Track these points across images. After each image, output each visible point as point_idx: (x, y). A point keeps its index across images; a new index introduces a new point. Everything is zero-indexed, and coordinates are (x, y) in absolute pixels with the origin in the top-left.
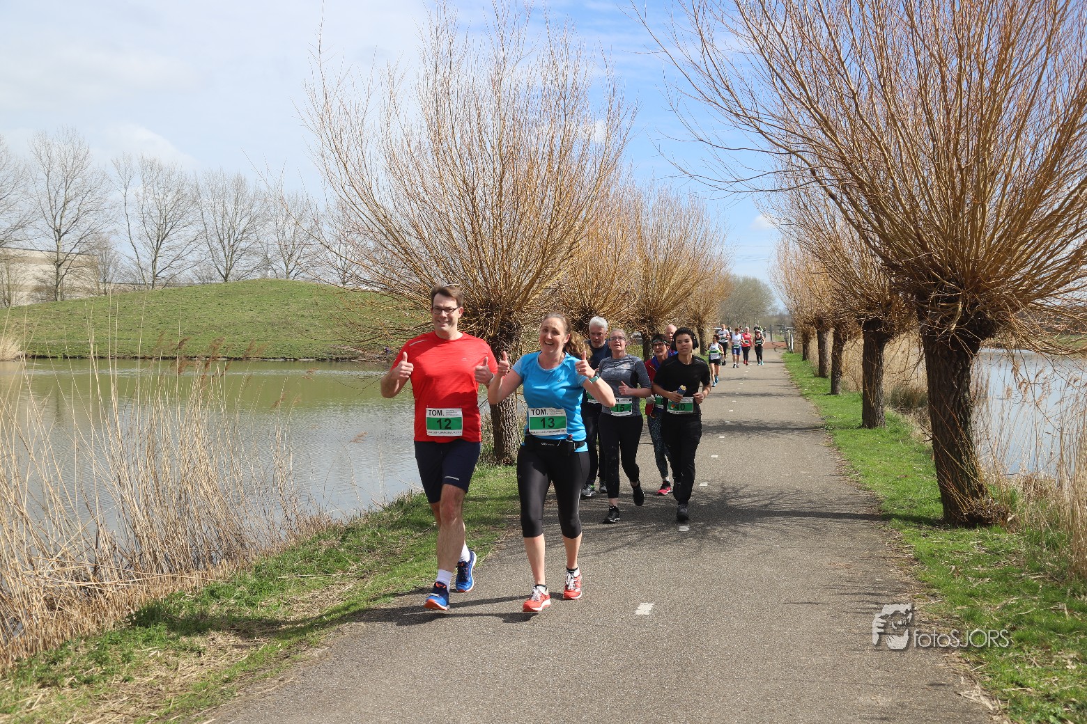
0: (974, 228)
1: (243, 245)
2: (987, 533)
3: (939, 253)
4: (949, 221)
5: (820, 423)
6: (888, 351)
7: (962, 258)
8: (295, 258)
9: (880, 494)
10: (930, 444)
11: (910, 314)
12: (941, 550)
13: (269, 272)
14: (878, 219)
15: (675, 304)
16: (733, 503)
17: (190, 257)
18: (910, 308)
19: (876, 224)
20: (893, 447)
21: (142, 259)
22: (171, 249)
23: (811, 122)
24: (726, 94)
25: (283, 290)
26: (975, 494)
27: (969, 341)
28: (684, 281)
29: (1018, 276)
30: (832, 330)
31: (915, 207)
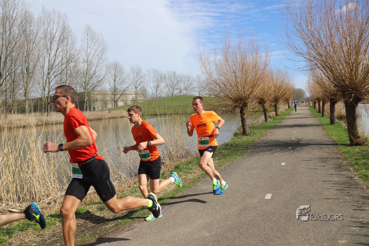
0: (356, 76)
1: (176, 87)
2: (360, 147)
3: (348, 83)
4: (349, 75)
5: (319, 124)
6: (336, 106)
7: (353, 83)
8: (187, 90)
9: (335, 139)
10: (347, 127)
11: (341, 97)
12: (349, 151)
13: (182, 93)
14: (333, 75)
15: (282, 96)
16: (300, 142)
17: (164, 91)
18: (341, 95)
19: (332, 76)
20: (338, 129)
21: (154, 92)
22: (159, 89)
23: (316, 54)
24: (295, 48)
25: (185, 97)
26: (357, 138)
27: (355, 103)
28: (284, 91)
29: (366, 87)
30: (322, 101)
31: (341, 72)
